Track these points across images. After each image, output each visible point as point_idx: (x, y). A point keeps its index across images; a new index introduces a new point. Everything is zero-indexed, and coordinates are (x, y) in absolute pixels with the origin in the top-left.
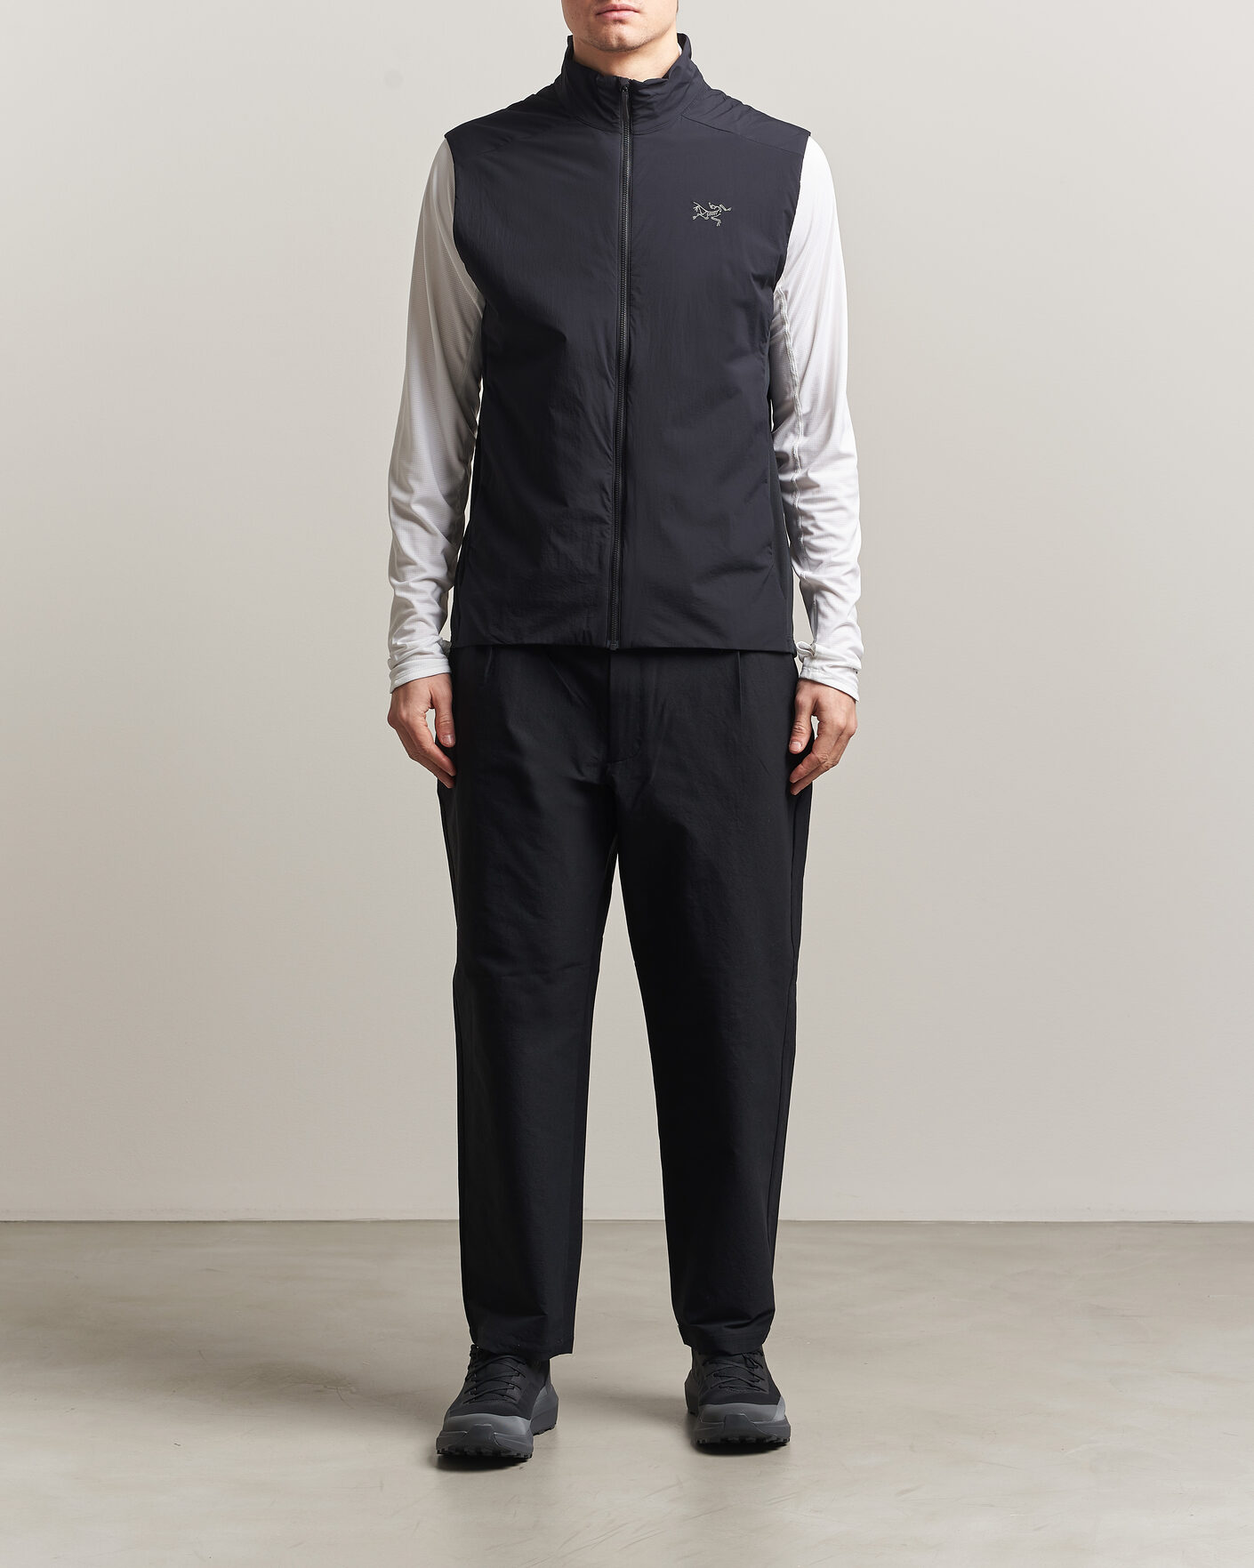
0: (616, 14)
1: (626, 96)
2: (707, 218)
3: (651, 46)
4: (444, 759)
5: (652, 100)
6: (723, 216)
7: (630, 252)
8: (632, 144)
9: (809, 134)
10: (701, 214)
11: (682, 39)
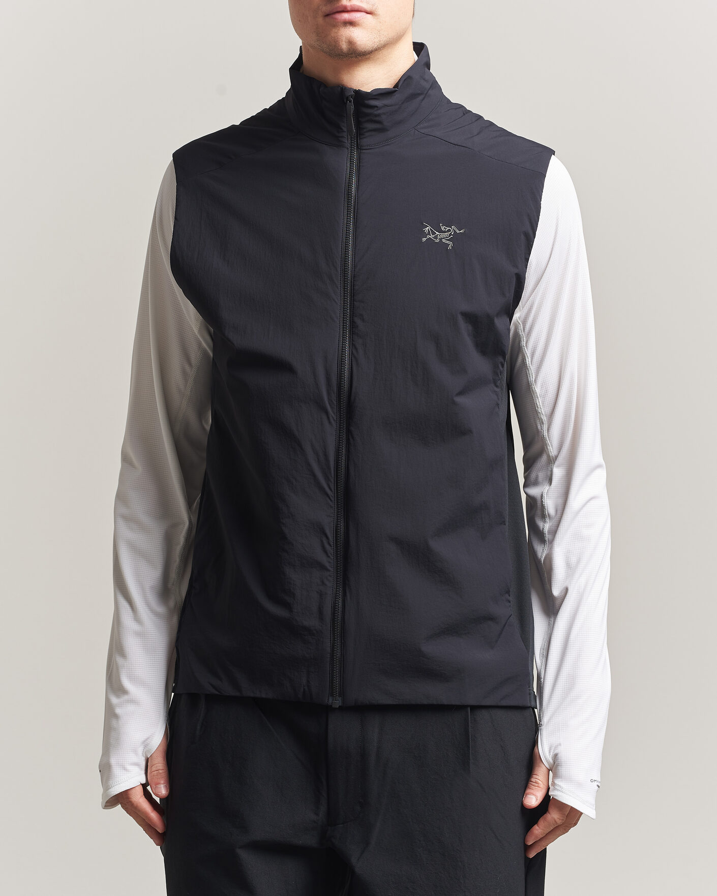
0: (346, 16)
1: (351, 107)
2: (438, 241)
3: (385, 52)
4: (154, 815)
5: (379, 112)
6: (455, 238)
7: (354, 277)
8: (359, 159)
9: (553, 152)
10: (432, 236)
11: (419, 48)
